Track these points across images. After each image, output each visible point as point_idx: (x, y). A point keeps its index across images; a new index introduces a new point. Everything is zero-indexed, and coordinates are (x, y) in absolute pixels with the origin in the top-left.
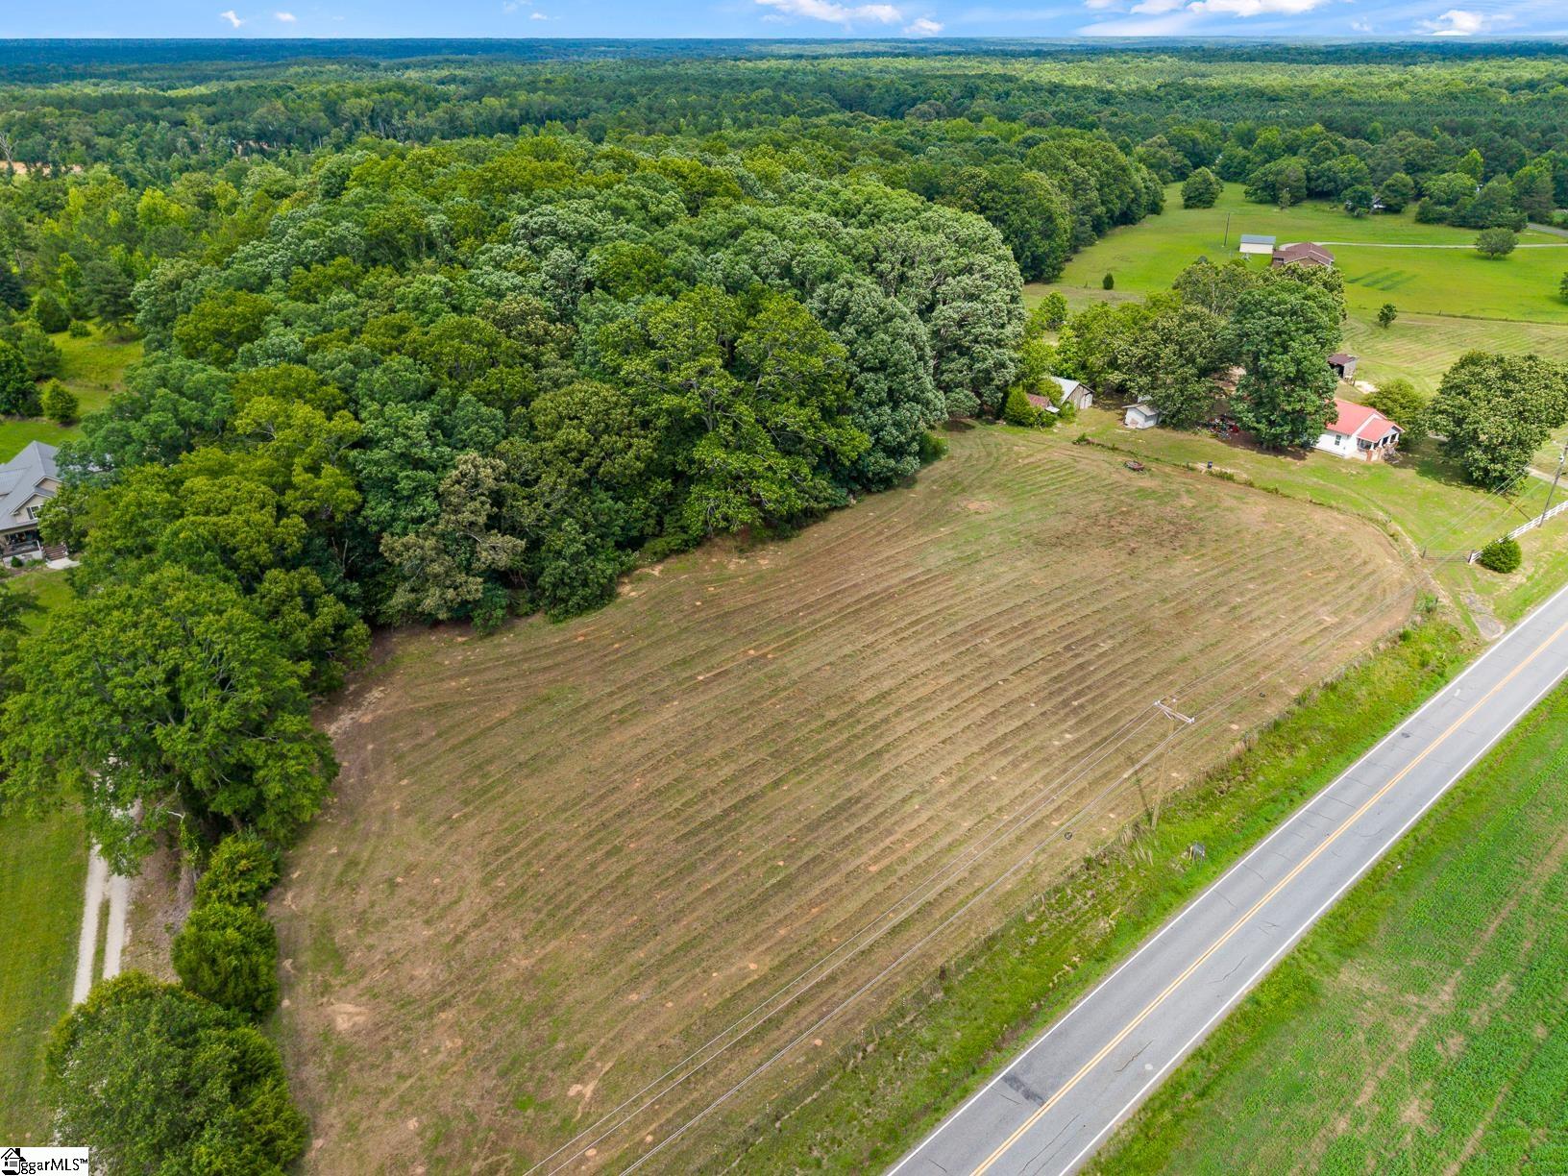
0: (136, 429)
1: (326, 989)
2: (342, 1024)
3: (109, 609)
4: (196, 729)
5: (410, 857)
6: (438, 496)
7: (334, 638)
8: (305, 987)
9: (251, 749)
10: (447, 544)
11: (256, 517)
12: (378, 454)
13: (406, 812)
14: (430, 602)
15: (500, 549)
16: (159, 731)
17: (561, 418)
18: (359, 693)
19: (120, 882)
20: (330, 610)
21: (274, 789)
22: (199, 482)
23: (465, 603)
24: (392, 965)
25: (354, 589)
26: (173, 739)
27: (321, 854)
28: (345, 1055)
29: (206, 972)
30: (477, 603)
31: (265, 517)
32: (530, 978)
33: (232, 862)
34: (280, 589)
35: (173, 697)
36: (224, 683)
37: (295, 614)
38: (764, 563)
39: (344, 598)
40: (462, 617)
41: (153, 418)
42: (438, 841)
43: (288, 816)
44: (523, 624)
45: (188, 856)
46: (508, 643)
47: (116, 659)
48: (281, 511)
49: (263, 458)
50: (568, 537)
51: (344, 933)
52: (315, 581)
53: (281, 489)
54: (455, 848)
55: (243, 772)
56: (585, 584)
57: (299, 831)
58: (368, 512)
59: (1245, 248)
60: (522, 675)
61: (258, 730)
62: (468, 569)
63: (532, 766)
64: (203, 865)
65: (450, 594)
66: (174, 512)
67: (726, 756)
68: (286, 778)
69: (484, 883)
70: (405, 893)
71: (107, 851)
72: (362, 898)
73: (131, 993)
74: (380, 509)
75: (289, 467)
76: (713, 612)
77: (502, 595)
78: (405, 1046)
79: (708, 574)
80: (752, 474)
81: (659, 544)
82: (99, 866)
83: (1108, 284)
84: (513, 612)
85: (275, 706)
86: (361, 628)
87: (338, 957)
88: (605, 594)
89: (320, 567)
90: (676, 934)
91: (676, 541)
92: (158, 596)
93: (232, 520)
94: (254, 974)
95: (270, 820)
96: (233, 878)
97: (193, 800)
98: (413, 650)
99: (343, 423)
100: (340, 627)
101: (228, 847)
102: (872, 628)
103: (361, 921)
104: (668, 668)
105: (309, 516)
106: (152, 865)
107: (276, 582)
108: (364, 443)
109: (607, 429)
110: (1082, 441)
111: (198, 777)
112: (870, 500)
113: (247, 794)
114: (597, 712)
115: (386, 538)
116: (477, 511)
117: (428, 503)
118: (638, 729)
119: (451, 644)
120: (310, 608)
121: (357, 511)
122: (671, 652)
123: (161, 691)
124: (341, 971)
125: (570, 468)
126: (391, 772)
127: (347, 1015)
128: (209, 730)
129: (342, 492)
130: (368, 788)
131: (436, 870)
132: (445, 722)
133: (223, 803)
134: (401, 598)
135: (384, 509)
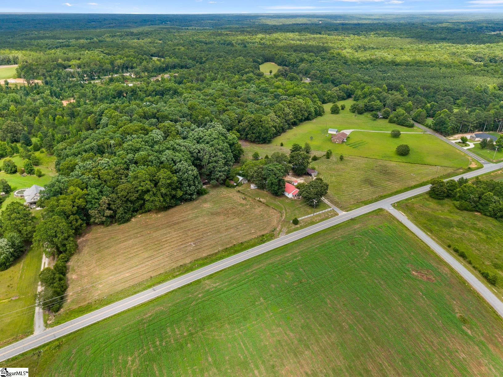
0: (53, 189)
1: (72, 274)
2: (73, 277)
3: (48, 222)
4: (58, 239)
5: (86, 259)
6: (99, 204)
7: (80, 226)
8: (69, 273)
9: (66, 242)
10: (99, 212)
11: (69, 207)
12: (89, 197)
13: (87, 253)
14: (96, 221)
15: (108, 213)
16: (54, 239)
17: (122, 190)
18: (84, 235)
19: (47, 259)
20: (80, 222)
21: (68, 248)
22: (61, 201)
23: (102, 221)
24: (81, 271)
25: (85, 218)
26: (55, 240)
27: (74, 258)
28: (73, 280)
29: (57, 268)
30: (105, 221)
31: (70, 207)
32: (98, 274)
33: (62, 257)
34: (72, 219)
35: (56, 235)
36: (62, 233)
37: (74, 223)
38: (159, 215)
39: (83, 220)
40: (102, 223)
41: (55, 187)
42: (91, 257)
43: (70, 252)
44: (113, 225)
45: (56, 256)
46: (110, 228)
47: (49, 229)
48: (74, 206)
49: (71, 197)
50: (120, 211)
51: (76, 268)
52: (78, 217)
53: (73, 202)
54: (93, 258)
55: (64, 245)
56: (124, 218)
57: (72, 254)
58: (87, 206)
59: (329, 132)
60: (110, 234)
61: (67, 239)
62: (103, 216)
63: (107, 248)
64: (58, 257)
65: (100, 220)
66: (58, 206)
67: (137, 248)
68: (70, 246)
69: (95, 263)
70: (85, 264)
71: (46, 255)
72: (79, 264)
73: (48, 269)
74: (89, 206)
75: (75, 198)
76: (145, 225)
77: (109, 220)
78: (81, 280)
79: (148, 217)
80: (155, 200)
81: (140, 211)
82: (44, 256)
83: (282, 145)
84: (111, 223)
85: (69, 236)
86: (85, 225)
87: (74, 270)
88: (128, 220)
89: (79, 215)
90: (119, 271)
91: (144, 211)
92: (54, 220)
93: (66, 208)
94: (63, 270)
95: (67, 252)
96: (62, 259)
97: (58, 248)
98: (94, 228)
99: (85, 191)
100: (81, 225)
101: (61, 255)
102: (171, 229)
103: (78, 266)
104: (133, 234)
105: (78, 207)
106: (51, 258)
107: (72, 217)
108: (88, 195)
109: (130, 192)
110: (239, 191)
111: (59, 245)
112: (186, 203)
113: (65, 248)
114: (120, 240)
115: (90, 211)
116: (105, 206)
117: (97, 205)
118: (125, 244)
119: (101, 228)
120: (77, 221)
121: (86, 206)
122: (136, 231)
123: (54, 234)
124: (74, 272)
125: (123, 199)
126: (86, 247)
127: (74, 277)
128: (60, 239)
129: (83, 203)
130: (83, 249)
131: (89, 261)
132: (96, 241)
133: (61, 249)
134: (92, 220)
135: (90, 206)
